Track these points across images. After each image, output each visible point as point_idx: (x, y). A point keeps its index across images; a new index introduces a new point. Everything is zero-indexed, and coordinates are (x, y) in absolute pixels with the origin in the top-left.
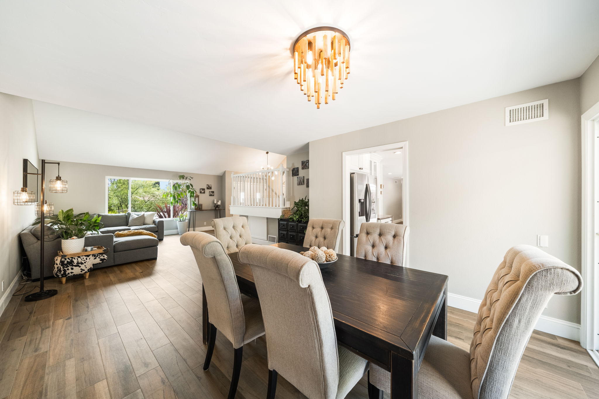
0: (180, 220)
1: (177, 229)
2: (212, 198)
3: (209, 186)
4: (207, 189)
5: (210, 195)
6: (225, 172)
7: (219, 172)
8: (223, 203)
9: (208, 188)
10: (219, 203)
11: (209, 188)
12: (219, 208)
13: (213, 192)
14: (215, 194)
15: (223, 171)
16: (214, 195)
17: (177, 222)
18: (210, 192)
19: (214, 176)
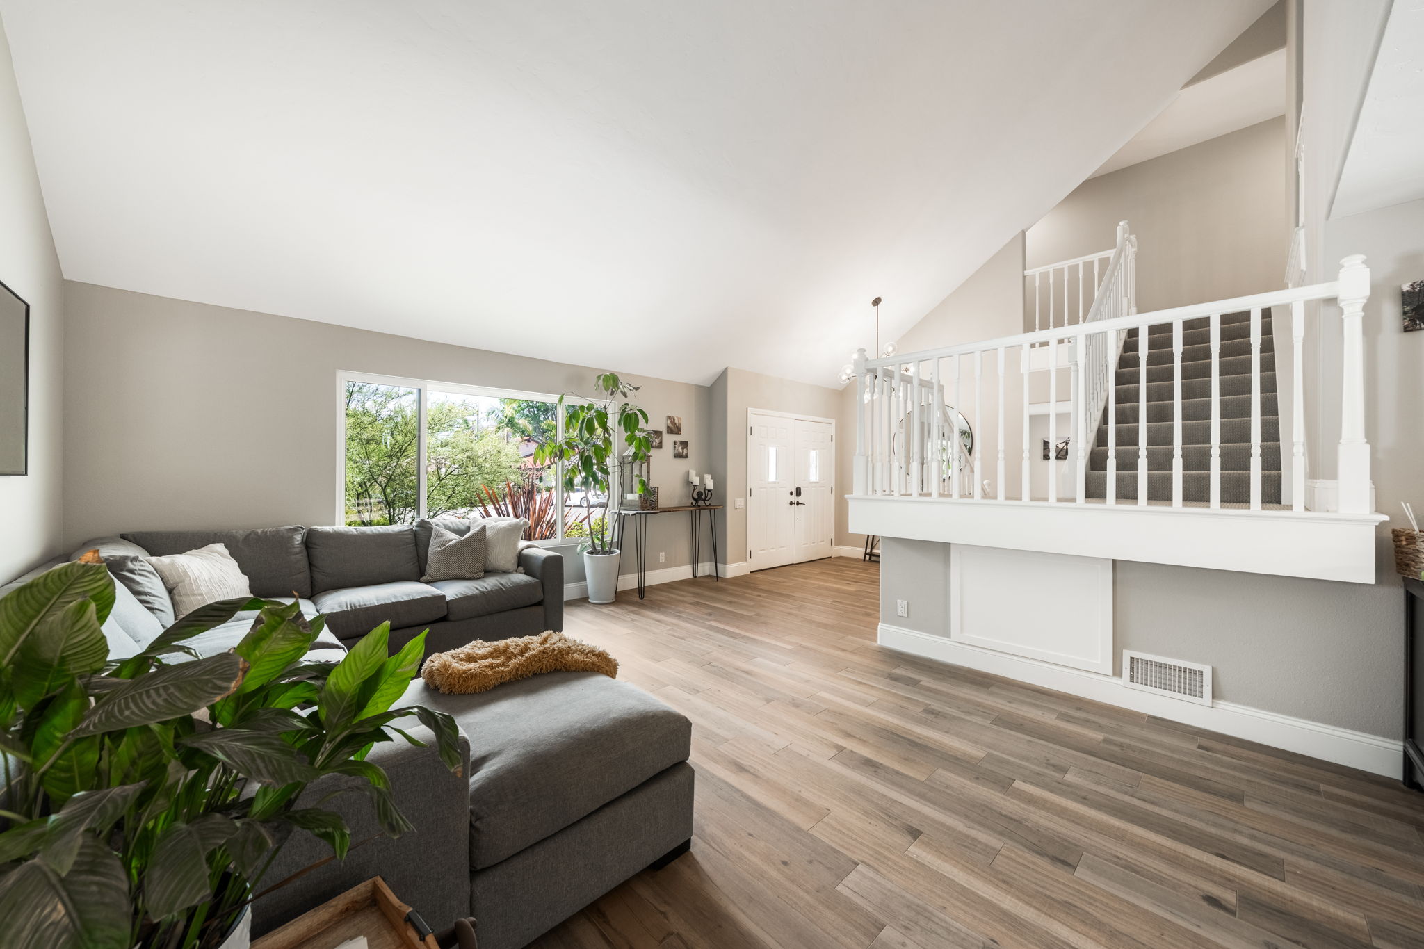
0: (594, 547)
1: (584, 579)
2: (682, 465)
3: (673, 423)
4: (668, 433)
5: (678, 456)
6: (723, 376)
7: (703, 374)
8: (720, 483)
9: (670, 431)
10: (710, 484)
11: (674, 429)
12: (707, 503)
13: (685, 444)
14: (692, 450)
15: (716, 369)
16: (686, 456)
17: (585, 553)
18: (675, 443)
19: (688, 386)
